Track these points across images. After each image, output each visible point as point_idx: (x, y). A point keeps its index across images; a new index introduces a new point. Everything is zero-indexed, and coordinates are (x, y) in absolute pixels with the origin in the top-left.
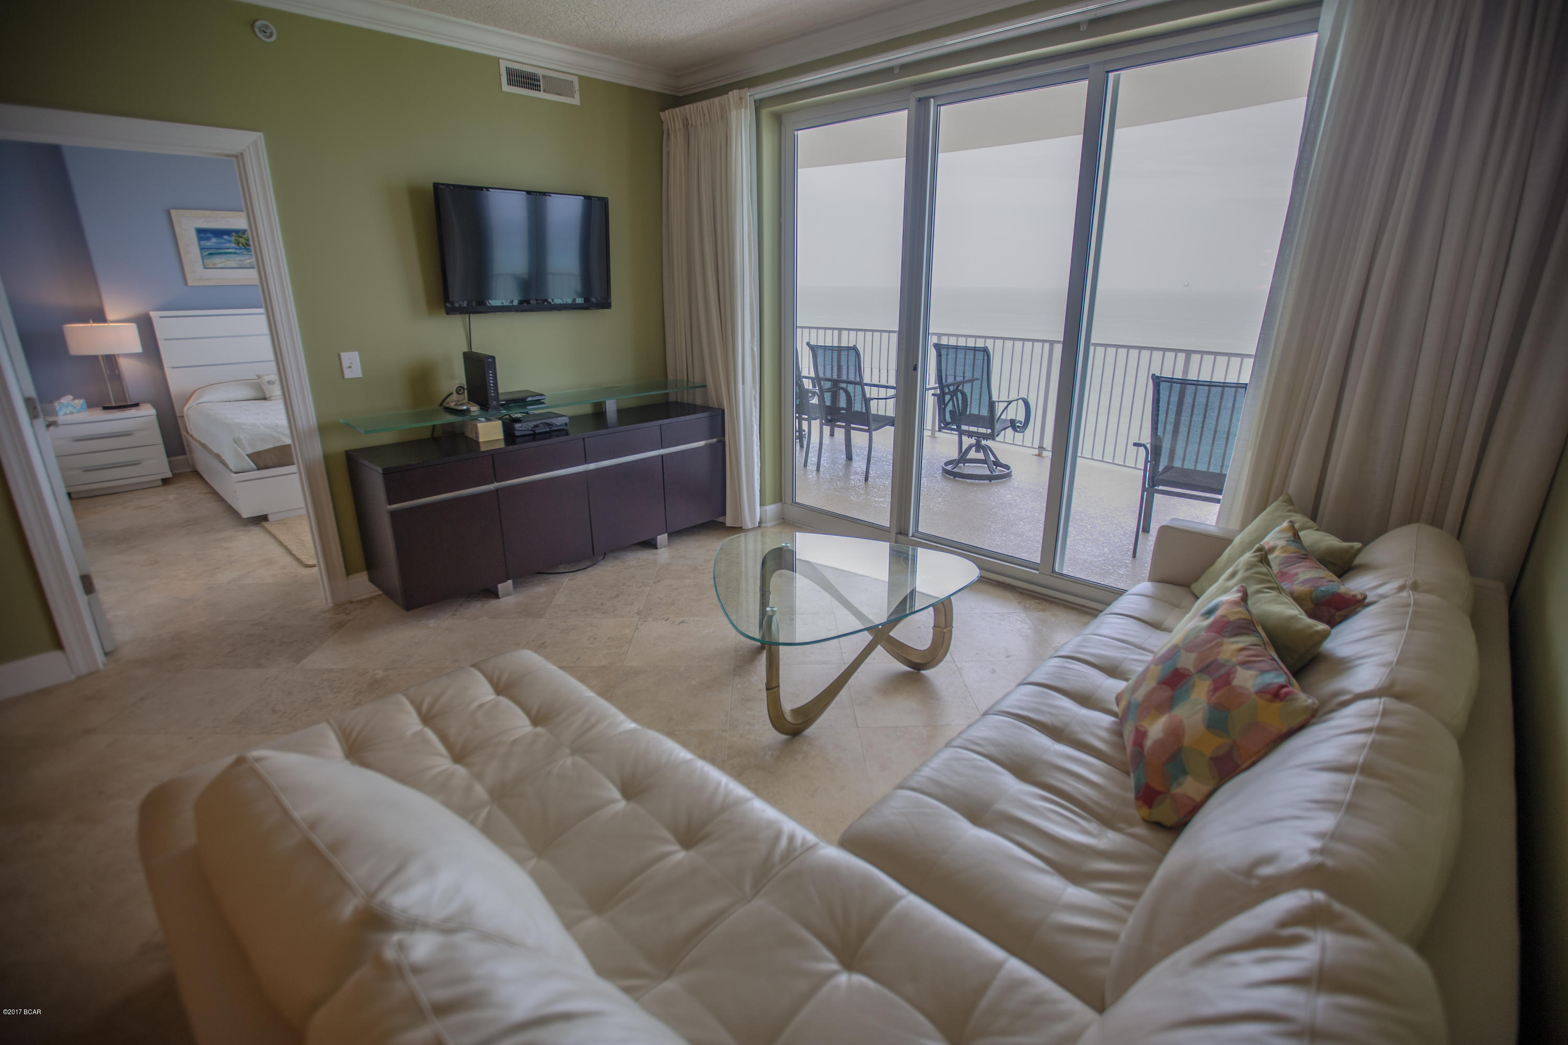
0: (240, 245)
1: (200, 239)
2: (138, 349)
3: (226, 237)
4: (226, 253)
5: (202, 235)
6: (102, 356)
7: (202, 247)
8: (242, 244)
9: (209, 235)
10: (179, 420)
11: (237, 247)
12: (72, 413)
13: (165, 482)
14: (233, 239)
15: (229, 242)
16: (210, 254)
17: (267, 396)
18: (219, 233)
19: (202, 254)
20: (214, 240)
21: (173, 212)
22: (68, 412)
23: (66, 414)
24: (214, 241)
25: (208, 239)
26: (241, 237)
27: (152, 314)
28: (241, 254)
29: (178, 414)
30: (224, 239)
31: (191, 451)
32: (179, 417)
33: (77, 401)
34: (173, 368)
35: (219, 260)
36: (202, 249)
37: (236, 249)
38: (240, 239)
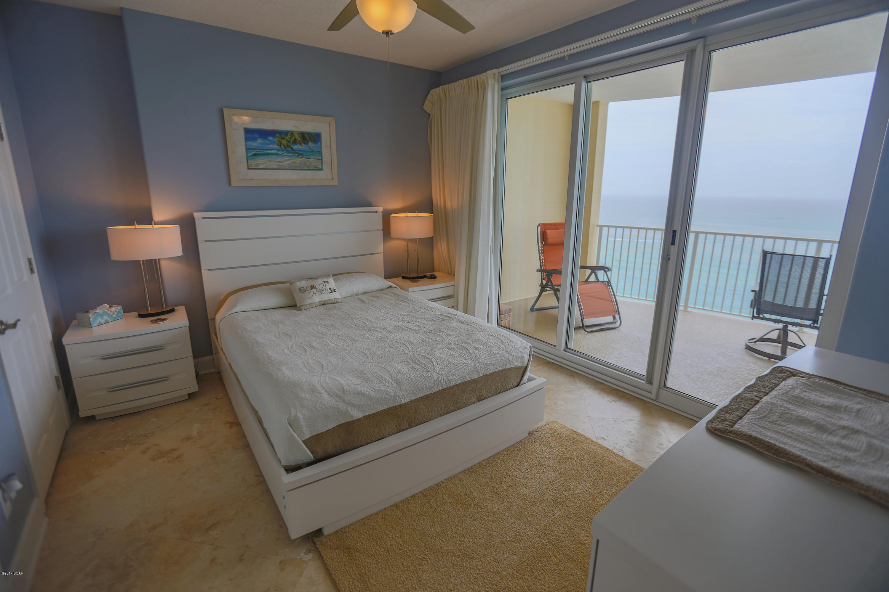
0: (282, 146)
1: (247, 139)
2: (179, 252)
3: (270, 138)
4: (269, 154)
5: (249, 135)
6: (143, 261)
7: (247, 147)
8: (284, 146)
9: (256, 135)
10: (210, 323)
11: (279, 148)
12: (107, 322)
13: (191, 396)
14: (276, 140)
15: (273, 143)
16: (255, 155)
17: (298, 305)
18: (264, 134)
19: (247, 154)
20: (259, 141)
21: (226, 111)
22: (103, 321)
23: (100, 324)
24: (259, 142)
25: (255, 139)
26: (284, 139)
27: (196, 215)
28: (282, 155)
29: (210, 316)
30: (269, 140)
31: (217, 352)
32: (210, 319)
33: (113, 309)
34: (209, 270)
35: (261, 161)
36: (247, 149)
37: (278, 150)
38: (283, 141)
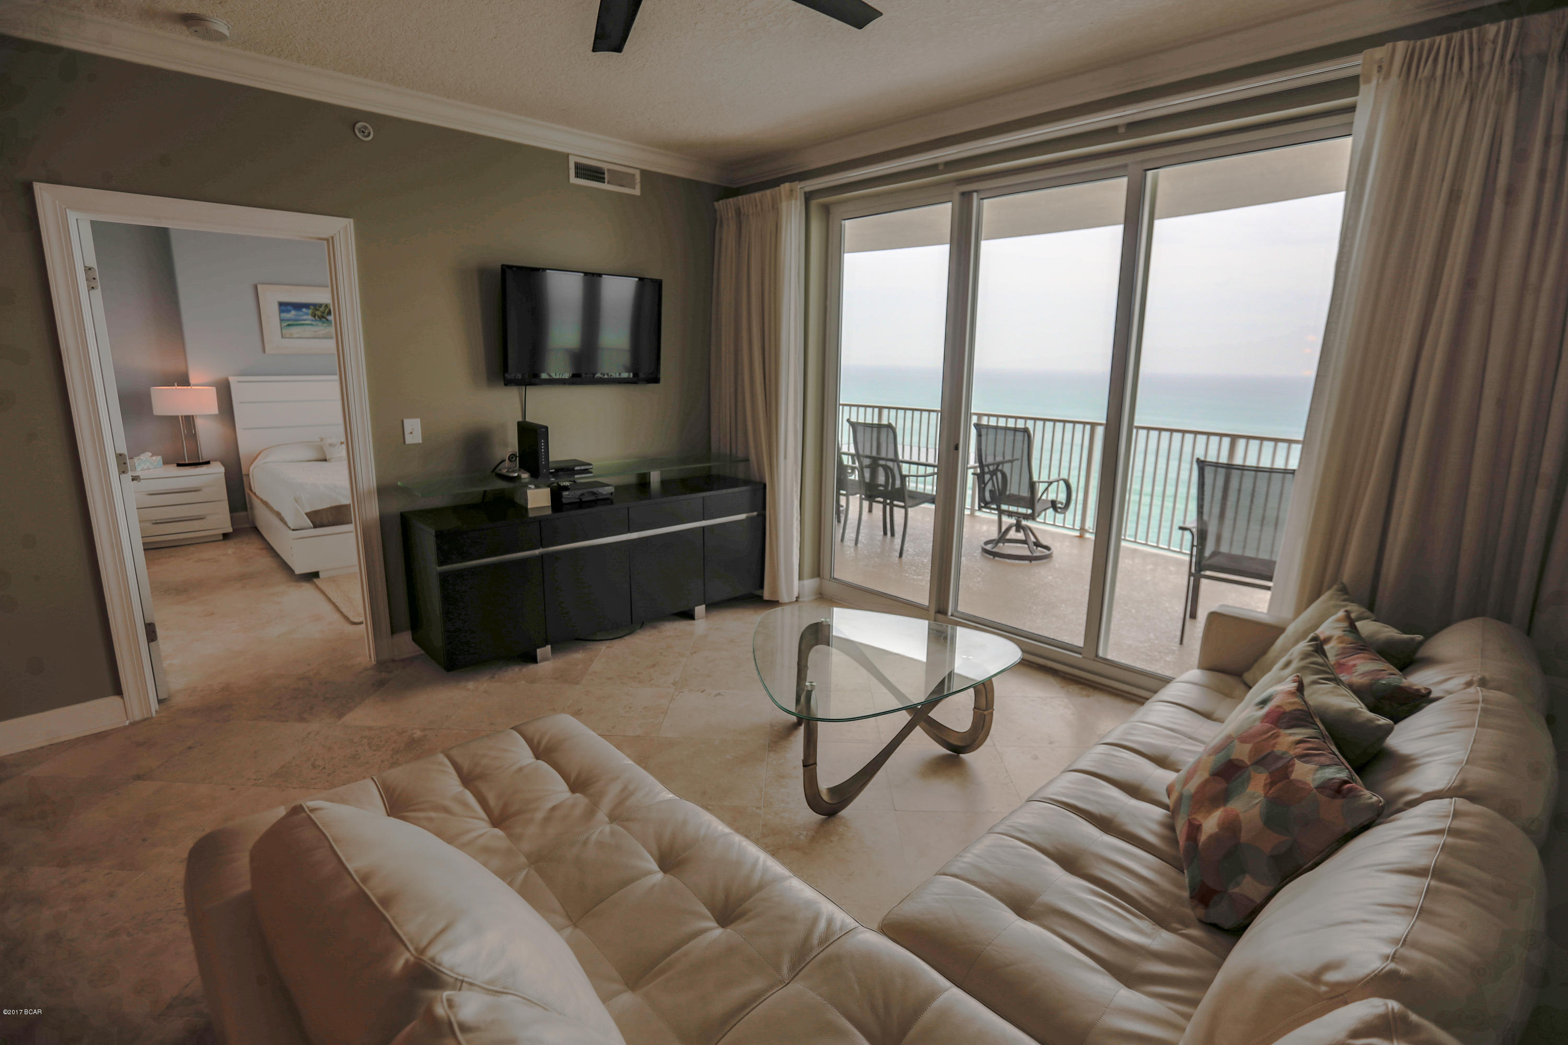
0: (316, 317)
1: (281, 311)
2: (215, 410)
3: (304, 310)
4: (303, 324)
5: (283, 308)
6: (182, 416)
7: (282, 318)
8: (318, 317)
9: (289, 308)
10: (245, 479)
11: (313, 318)
12: (148, 469)
13: (226, 536)
14: (310, 311)
15: (307, 314)
16: (289, 325)
17: (328, 459)
18: (298, 306)
19: (281, 325)
20: (293, 312)
21: (259, 287)
22: (146, 467)
23: (143, 470)
24: (293, 314)
25: (288, 311)
26: (318, 310)
27: (231, 379)
28: (316, 325)
29: (244, 472)
30: (303, 312)
31: (252, 508)
32: (245, 475)
33: (154, 458)
34: (244, 429)
35: (295, 331)
36: (282, 320)
37: (312, 321)
38: (317, 312)
